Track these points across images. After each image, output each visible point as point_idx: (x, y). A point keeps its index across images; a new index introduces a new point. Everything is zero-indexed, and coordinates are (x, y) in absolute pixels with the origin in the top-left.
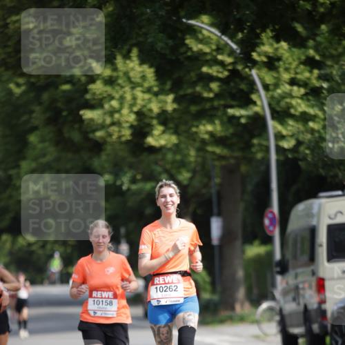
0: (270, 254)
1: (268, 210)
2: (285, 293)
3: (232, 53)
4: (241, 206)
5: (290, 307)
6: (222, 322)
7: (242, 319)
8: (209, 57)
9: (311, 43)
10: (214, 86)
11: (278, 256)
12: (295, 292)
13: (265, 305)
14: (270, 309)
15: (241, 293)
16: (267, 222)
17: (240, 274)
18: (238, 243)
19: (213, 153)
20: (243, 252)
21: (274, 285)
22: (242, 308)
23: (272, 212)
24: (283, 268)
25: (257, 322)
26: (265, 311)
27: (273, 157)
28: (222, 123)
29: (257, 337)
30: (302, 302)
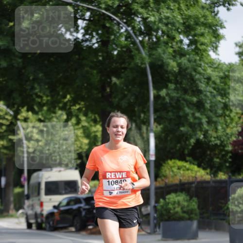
0: (23, 192)
1: (23, 175)
2: (28, 207)
3: (11, 115)
4: (13, 173)
5: (30, 212)
6: (4, 217)
7: (12, 216)
8: (2, 117)
9: (40, 113)
10: (4, 128)
11: (26, 192)
12: (32, 207)
13: (21, 211)
14: (22, 213)
15: (12, 206)
16: (22, 179)
17: (12, 199)
18: (11, 187)
19: (3, 153)
20: (13, 191)
21: (24, 203)
22: (12, 212)
23: (24, 177)
24: (28, 197)
25: (18, 218)
26: (21, 213)
27: (25, 155)
28: (7, 141)
29: (17, 224)
30: (35, 210)
